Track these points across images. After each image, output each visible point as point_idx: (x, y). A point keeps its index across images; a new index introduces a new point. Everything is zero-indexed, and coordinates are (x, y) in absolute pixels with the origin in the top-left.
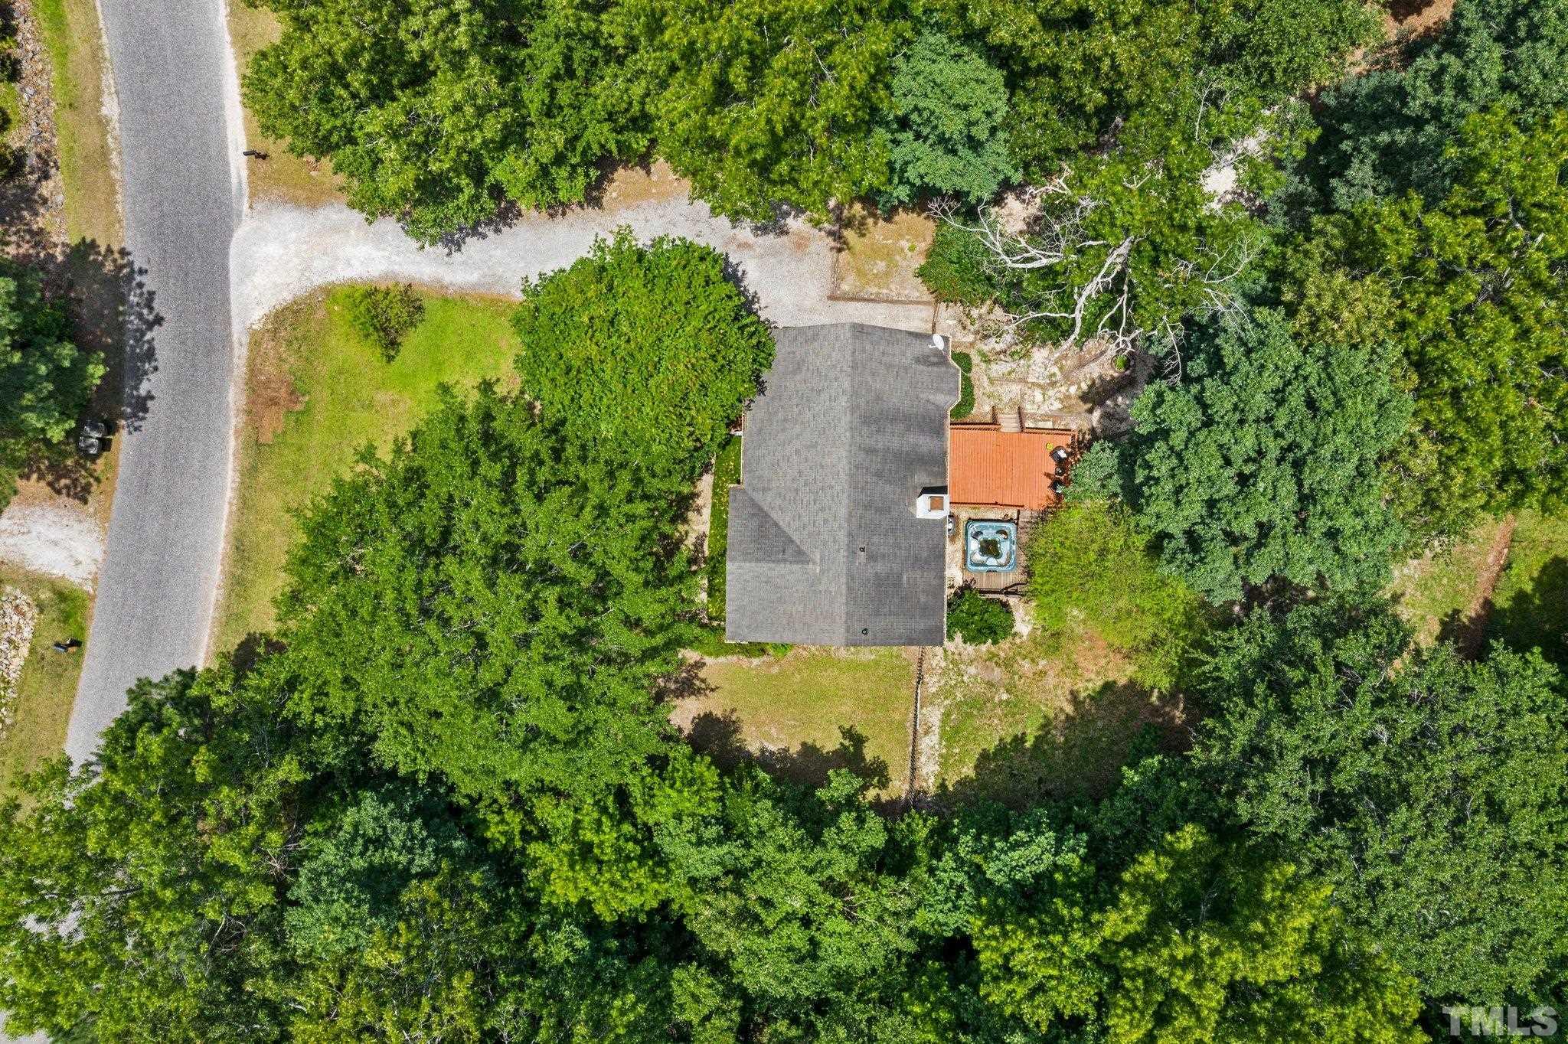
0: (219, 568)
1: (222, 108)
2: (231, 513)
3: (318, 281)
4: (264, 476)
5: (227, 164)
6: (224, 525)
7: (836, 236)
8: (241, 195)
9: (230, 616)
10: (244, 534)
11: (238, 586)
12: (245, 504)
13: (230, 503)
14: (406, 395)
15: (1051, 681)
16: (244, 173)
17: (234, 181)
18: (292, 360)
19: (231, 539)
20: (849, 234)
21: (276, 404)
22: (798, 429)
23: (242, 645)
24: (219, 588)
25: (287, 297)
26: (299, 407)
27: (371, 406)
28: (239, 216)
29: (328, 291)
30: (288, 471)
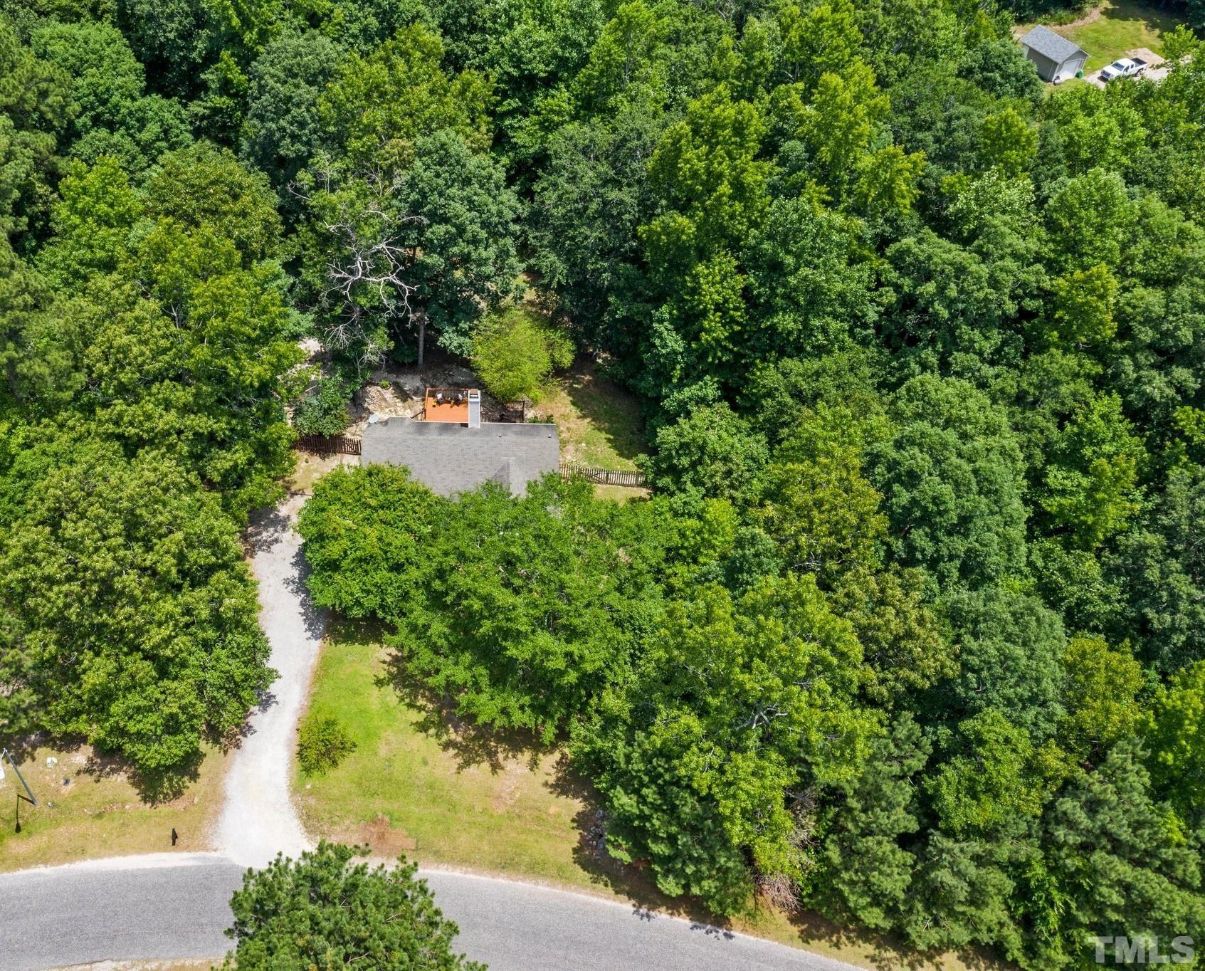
0: (520, 883)
1: (125, 872)
2: (474, 873)
3: (285, 796)
4: (443, 845)
5: (175, 869)
6: (483, 878)
7: (293, 494)
8: (204, 858)
9: (560, 875)
10: (491, 862)
11: (535, 869)
12: (464, 861)
13: (466, 873)
14: (383, 734)
15: (572, 426)
16: (185, 855)
17: (191, 863)
18: (347, 822)
19: (496, 872)
20: (293, 489)
21: (383, 834)
22: (425, 473)
23: (584, 868)
24: (537, 884)
25: (297, 822)
26: (387, 819)
27: (388, 760)
28: (222, 860)
29: (295, 790)
30: (440, 828)
